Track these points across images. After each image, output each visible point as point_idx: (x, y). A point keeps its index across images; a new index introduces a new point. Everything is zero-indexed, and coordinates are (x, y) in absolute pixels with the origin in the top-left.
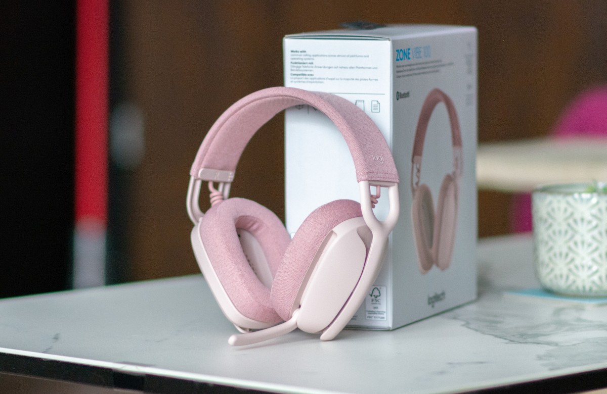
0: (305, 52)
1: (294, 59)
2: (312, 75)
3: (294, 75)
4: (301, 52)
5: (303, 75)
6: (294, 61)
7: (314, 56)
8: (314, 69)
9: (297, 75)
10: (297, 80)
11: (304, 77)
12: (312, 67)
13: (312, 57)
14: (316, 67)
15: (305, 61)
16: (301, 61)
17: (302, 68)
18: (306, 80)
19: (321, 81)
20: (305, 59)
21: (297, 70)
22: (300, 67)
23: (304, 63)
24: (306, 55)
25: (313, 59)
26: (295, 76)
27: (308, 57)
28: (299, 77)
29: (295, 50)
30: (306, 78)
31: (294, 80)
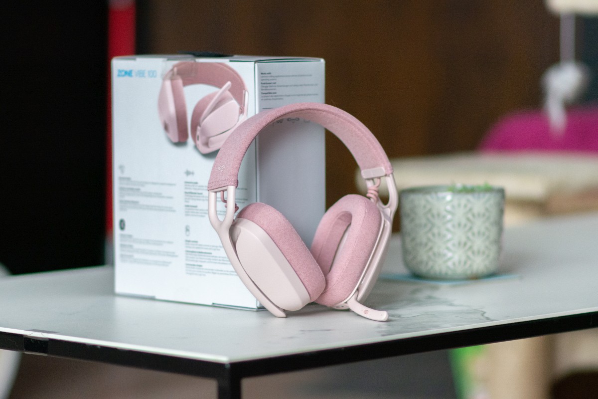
0: (270, 73)
1: (264, 80)
2: (275, 93)
3: (264, 93)
4: (268, 74)
5: (270, 93)
6: (264, 82)
7: (276, 77)
8: (277, 88)
9: (266, 93)
10: (265, 98)
11: (270, 95)
12: (275, 86)
13: (275, 78)
14: (278, 86)
15: (270, 82)
16: (268, 82)
17: (268, 88)
18: (271, 98)
19: (281, 97)
20: (271, 80)
21: (266, 90)
22: (267, 87)
23: (270, 83)
24: (271, 77)
25: (276, 80)
26: (264, 95)
27: (273, 78)
28: (267, 95)
29: (263, 73)
30: (272, 96)
31: (263, 98)
